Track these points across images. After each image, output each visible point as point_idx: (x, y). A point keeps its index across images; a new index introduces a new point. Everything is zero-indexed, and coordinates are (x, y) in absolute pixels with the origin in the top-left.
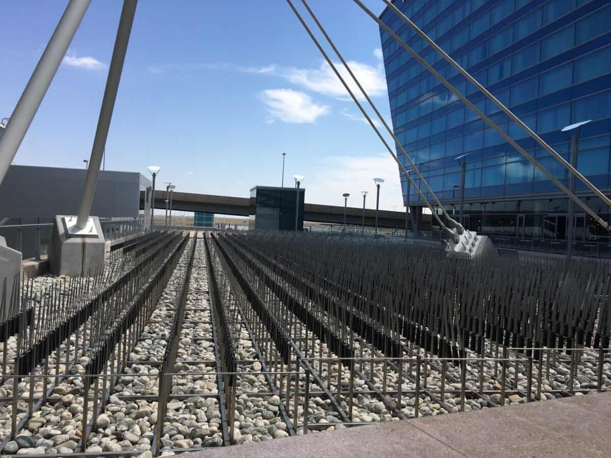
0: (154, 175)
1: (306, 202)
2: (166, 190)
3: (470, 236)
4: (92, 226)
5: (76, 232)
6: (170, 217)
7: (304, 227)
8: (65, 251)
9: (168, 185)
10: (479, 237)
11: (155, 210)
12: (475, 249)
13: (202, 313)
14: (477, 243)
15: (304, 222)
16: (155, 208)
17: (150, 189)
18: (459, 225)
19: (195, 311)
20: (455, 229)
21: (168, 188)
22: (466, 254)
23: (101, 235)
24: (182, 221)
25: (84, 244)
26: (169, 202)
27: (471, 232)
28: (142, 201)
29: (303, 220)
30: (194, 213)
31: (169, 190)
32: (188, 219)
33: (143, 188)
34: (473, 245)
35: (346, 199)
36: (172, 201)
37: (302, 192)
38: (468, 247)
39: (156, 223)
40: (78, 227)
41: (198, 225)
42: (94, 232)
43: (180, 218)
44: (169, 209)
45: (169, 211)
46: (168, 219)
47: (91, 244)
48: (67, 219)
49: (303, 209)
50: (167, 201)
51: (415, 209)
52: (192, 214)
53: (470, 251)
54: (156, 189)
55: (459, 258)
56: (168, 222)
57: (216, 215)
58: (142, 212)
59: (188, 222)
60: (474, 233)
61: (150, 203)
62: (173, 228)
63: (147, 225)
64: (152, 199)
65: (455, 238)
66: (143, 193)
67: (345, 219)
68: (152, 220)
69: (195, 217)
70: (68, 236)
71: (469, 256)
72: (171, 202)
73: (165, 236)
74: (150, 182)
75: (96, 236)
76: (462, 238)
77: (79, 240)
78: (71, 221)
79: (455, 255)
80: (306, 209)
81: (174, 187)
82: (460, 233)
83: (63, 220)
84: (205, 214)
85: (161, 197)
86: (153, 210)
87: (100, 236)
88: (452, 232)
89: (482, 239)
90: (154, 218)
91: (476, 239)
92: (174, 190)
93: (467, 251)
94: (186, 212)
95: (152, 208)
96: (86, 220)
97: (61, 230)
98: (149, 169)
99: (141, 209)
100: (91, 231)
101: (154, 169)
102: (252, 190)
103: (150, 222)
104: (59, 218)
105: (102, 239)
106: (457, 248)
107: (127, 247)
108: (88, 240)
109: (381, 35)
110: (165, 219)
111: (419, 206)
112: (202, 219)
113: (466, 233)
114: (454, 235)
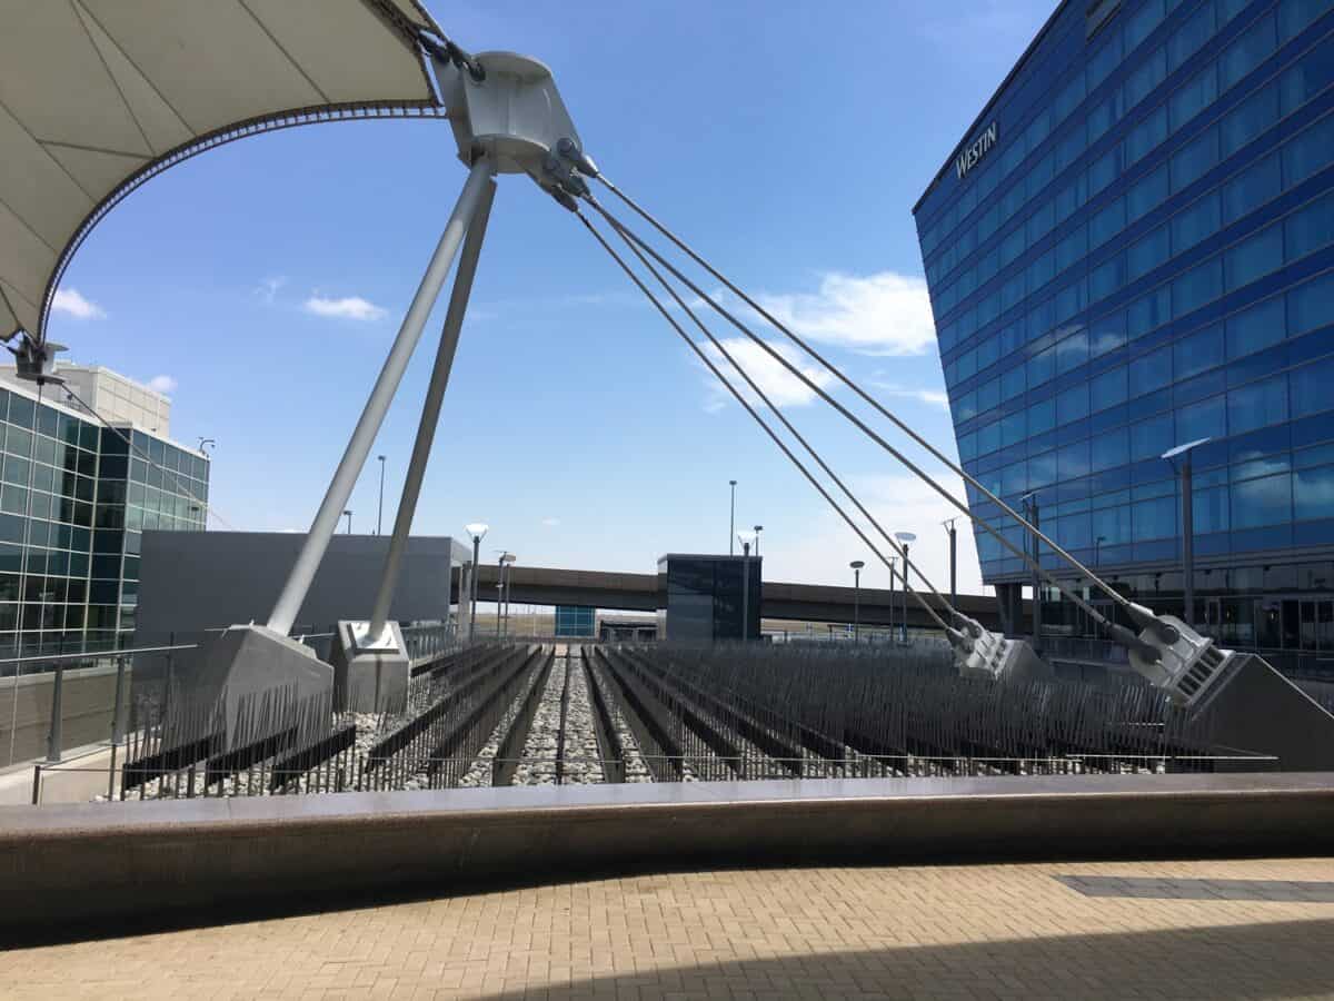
0: (477, 541)
1: (765, 579)
2: (498, 564)
3: (993, 642)
4: (390, 636)
5: (369, 644)
6: (506, 617)
7: (762, 632)
8: (352, 675)
9: (501, 555)
10: (1010, 642)
11: (478, 603)
12: (1001, 663)
13: (546, 752)
14: (1006, 653)
15: (763, 620)
16: (478, 600)
17: (471, 566)
18: (971, 623)
19: (538, 750)
20: (966, 630)
21: (501, 560)
22: (986, 670)
23: (403, 650)
24: (530, 625)
25: (379, 664)
26: (504, 588)
27: (992, 634)
28: (455, 587)
29: (760, 617)
30: (554, 608)
31: (505, 564)
32: (543, 620)
33: (455, 563)
34: (999, 655)
35: (857, 573)
36: (511, 585)
37: (756, 564)
38: (989, 659)
39: (480, 630)
40: (370, 638)
41: (564, 632)
42: (393, 646)
43: (528, 619)
44: (503, 601)
45: (503, 605)
46: (502, 621)
47: (389, 663)
48: (355, 625)
49: (760, 594)
50: (501, 586)
51: (1009, 589)
52: (550, 610)
53: (994, 665)
54: (480, 562)
55: (975, 677)
56: (502, 628)
57: (599, 612)
58: (454, 608)
59: (544, 626)
60: (998, 637)
61: (468, 593)
62: (510, 638)
63: (463, 635)
64: (472, 582)
65: (966, 645)
66: (456, 570)
67: (857, 612)
68: (472, 625)
69: (557, 615)
70: (357, 651)
71: (990, 674)
72: (508, 587)
73: (497, 653)
74: (469, 552)
75: (395, 652)
76: (979, 645)
77: (372, 658)
78: (361, 629)
79: (971, 671)
80: (765, 594)
81: (513, 558)
82: (975, 635)
83: (349, 628)
84: (576, 609)
85: (487, 577)
86: (474, 605)
87: (401, 651)
88: (959, 634)
89: (1015, 644)
90: (476, 621)
91: (1003, 645)
92: (514, 564)
93: (987, 667)
94: (539, 607)
95: (472, 599)
96: (382, 627)
97: (347, 644)
98: (467, 530)
99: (453, 603)
100: (388, 644)
101: (477, 529)
102: (660, 562)
103: (468, 627)
104: (343, 625)
105: (404, 655)
106: (972, 661)
107: (438, 670)
108: (385, 658)
109: (920, 240)
110: (496, 621)
111: (1013, 584)
112: (570, 620)
113: (985, 635)
114: (962, 639)
